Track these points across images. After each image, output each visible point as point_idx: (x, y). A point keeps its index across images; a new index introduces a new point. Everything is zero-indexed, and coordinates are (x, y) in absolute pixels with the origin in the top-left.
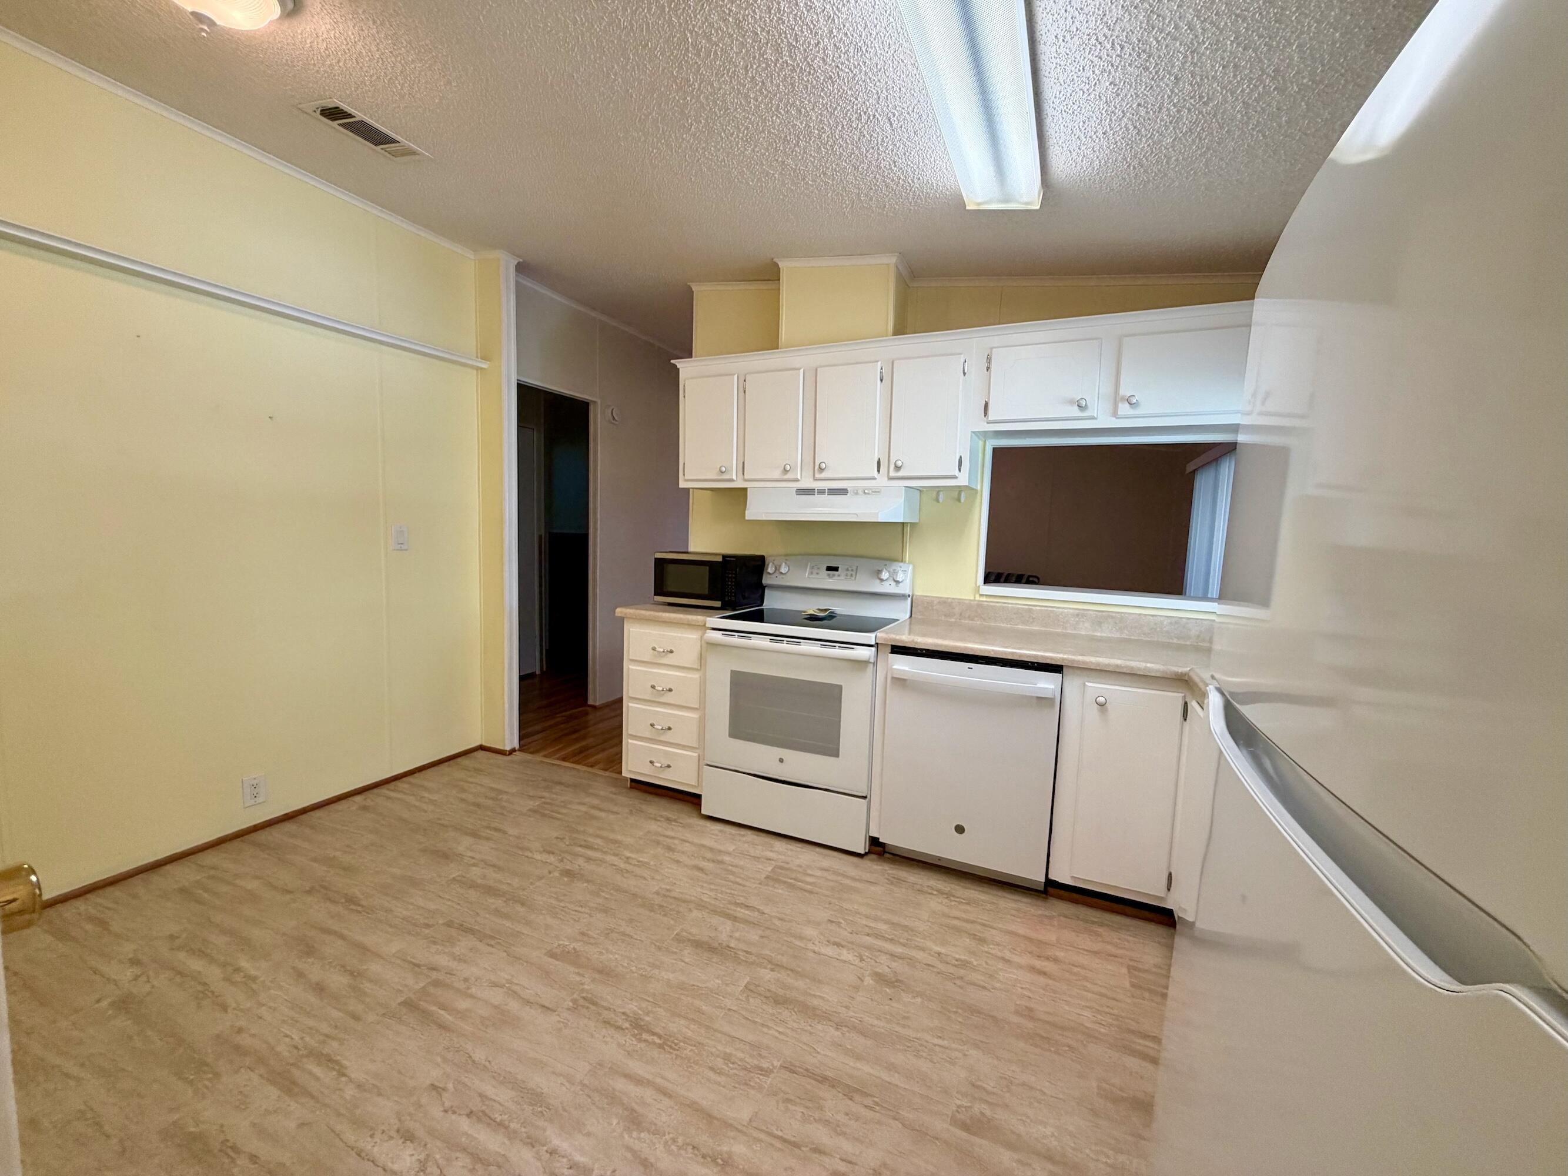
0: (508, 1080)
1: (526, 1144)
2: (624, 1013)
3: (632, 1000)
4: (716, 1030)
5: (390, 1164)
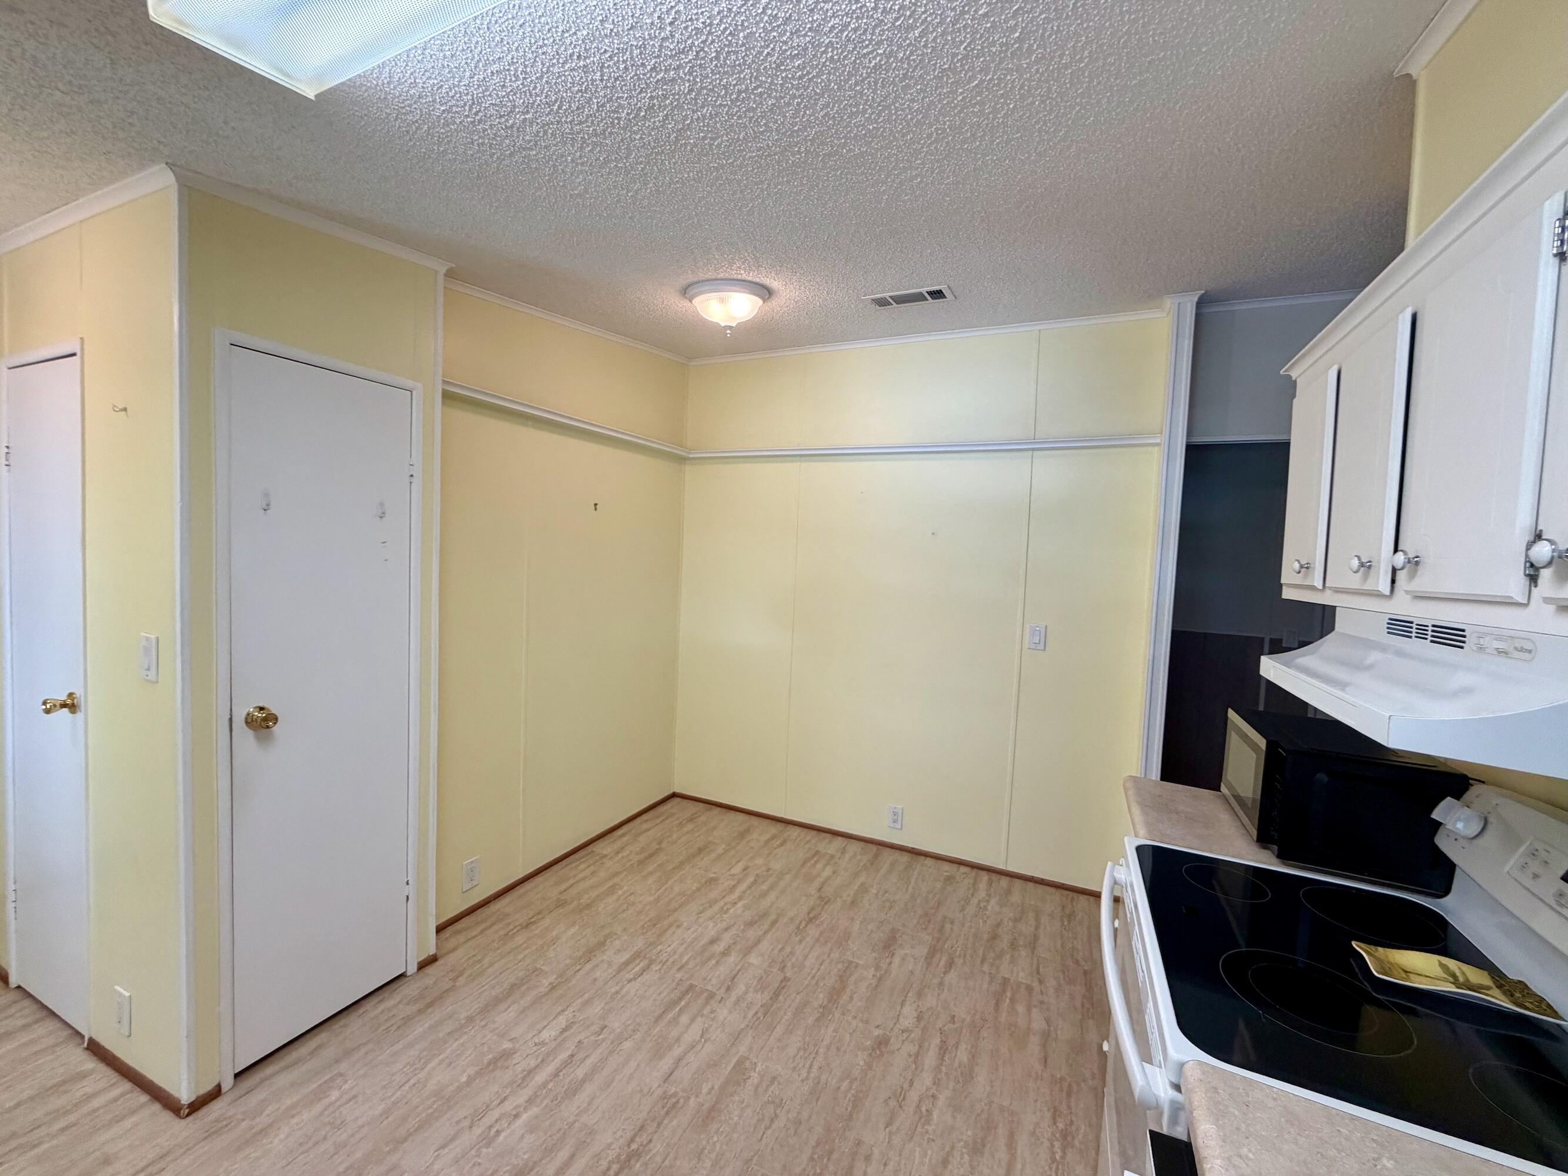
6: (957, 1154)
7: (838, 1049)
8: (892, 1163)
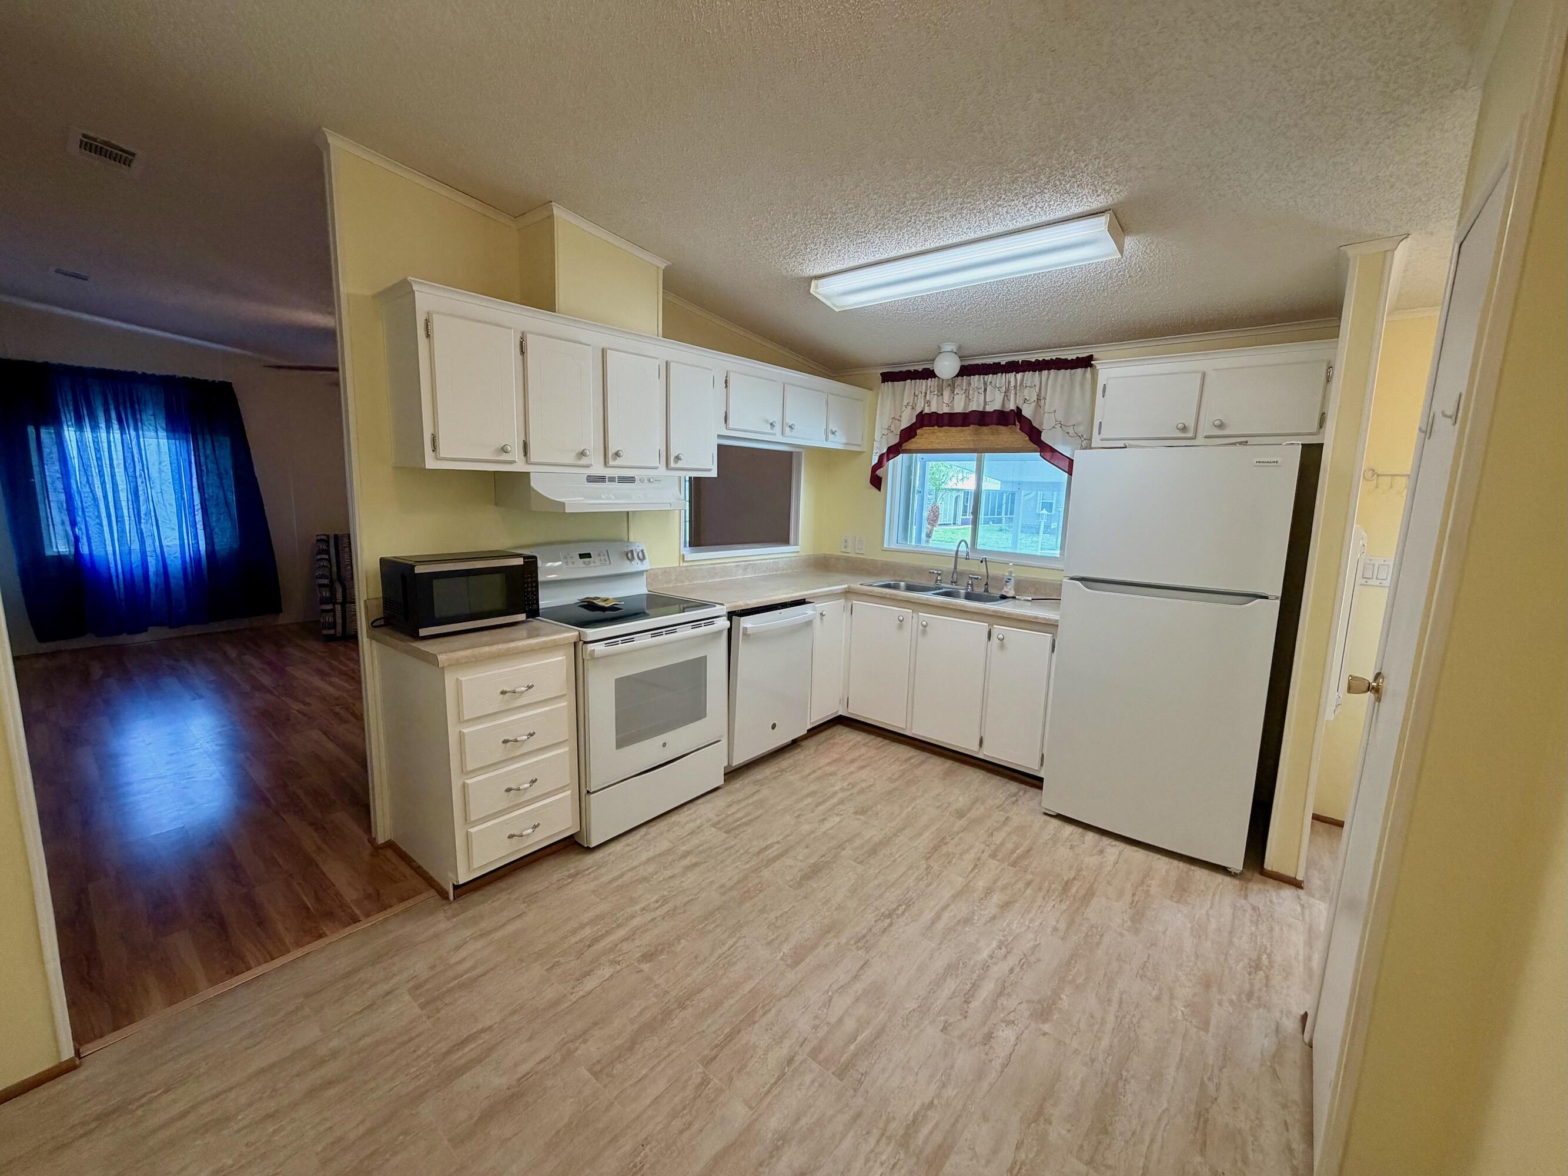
0: (938, 983)
1: (987, 970)
2: (876, 921)
5: (1012, 1043)
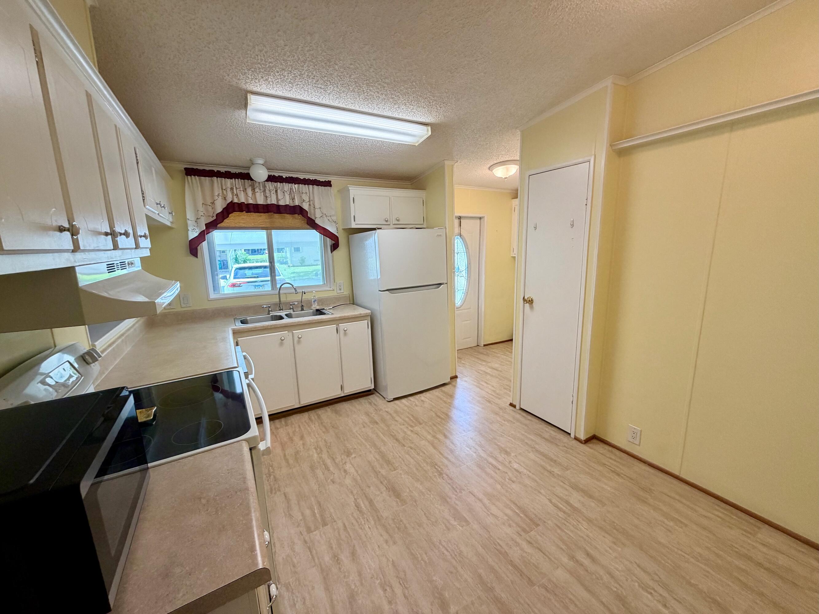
3: (439, 483)
4: (416, 462)
6: (358, 584)
7: (451, 573)
8: (377, 550)
